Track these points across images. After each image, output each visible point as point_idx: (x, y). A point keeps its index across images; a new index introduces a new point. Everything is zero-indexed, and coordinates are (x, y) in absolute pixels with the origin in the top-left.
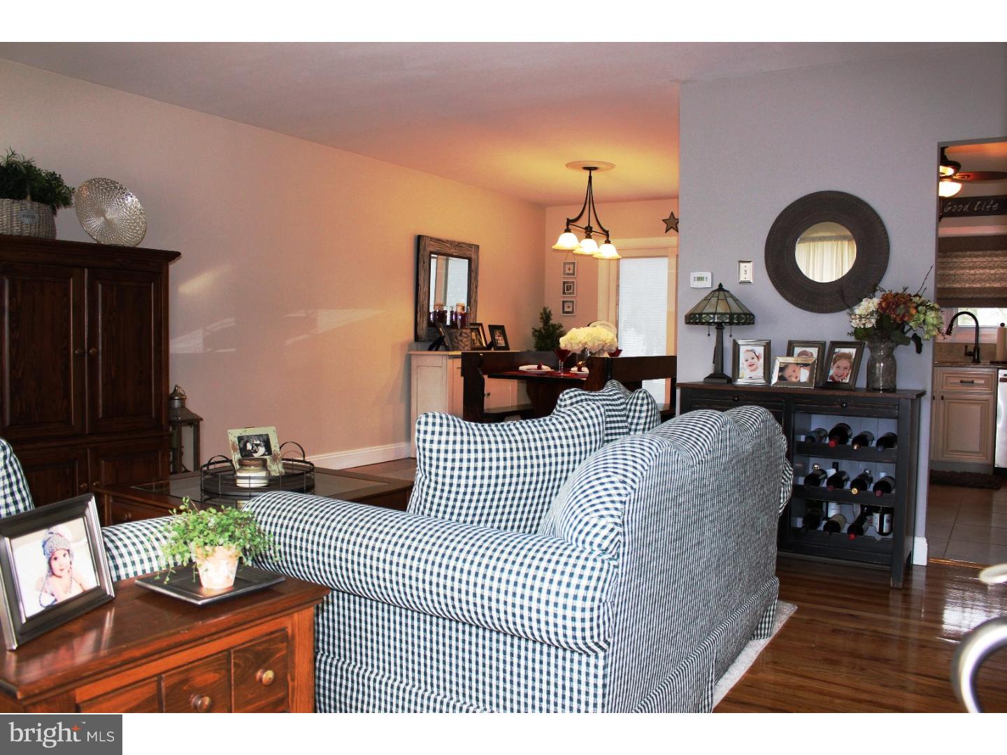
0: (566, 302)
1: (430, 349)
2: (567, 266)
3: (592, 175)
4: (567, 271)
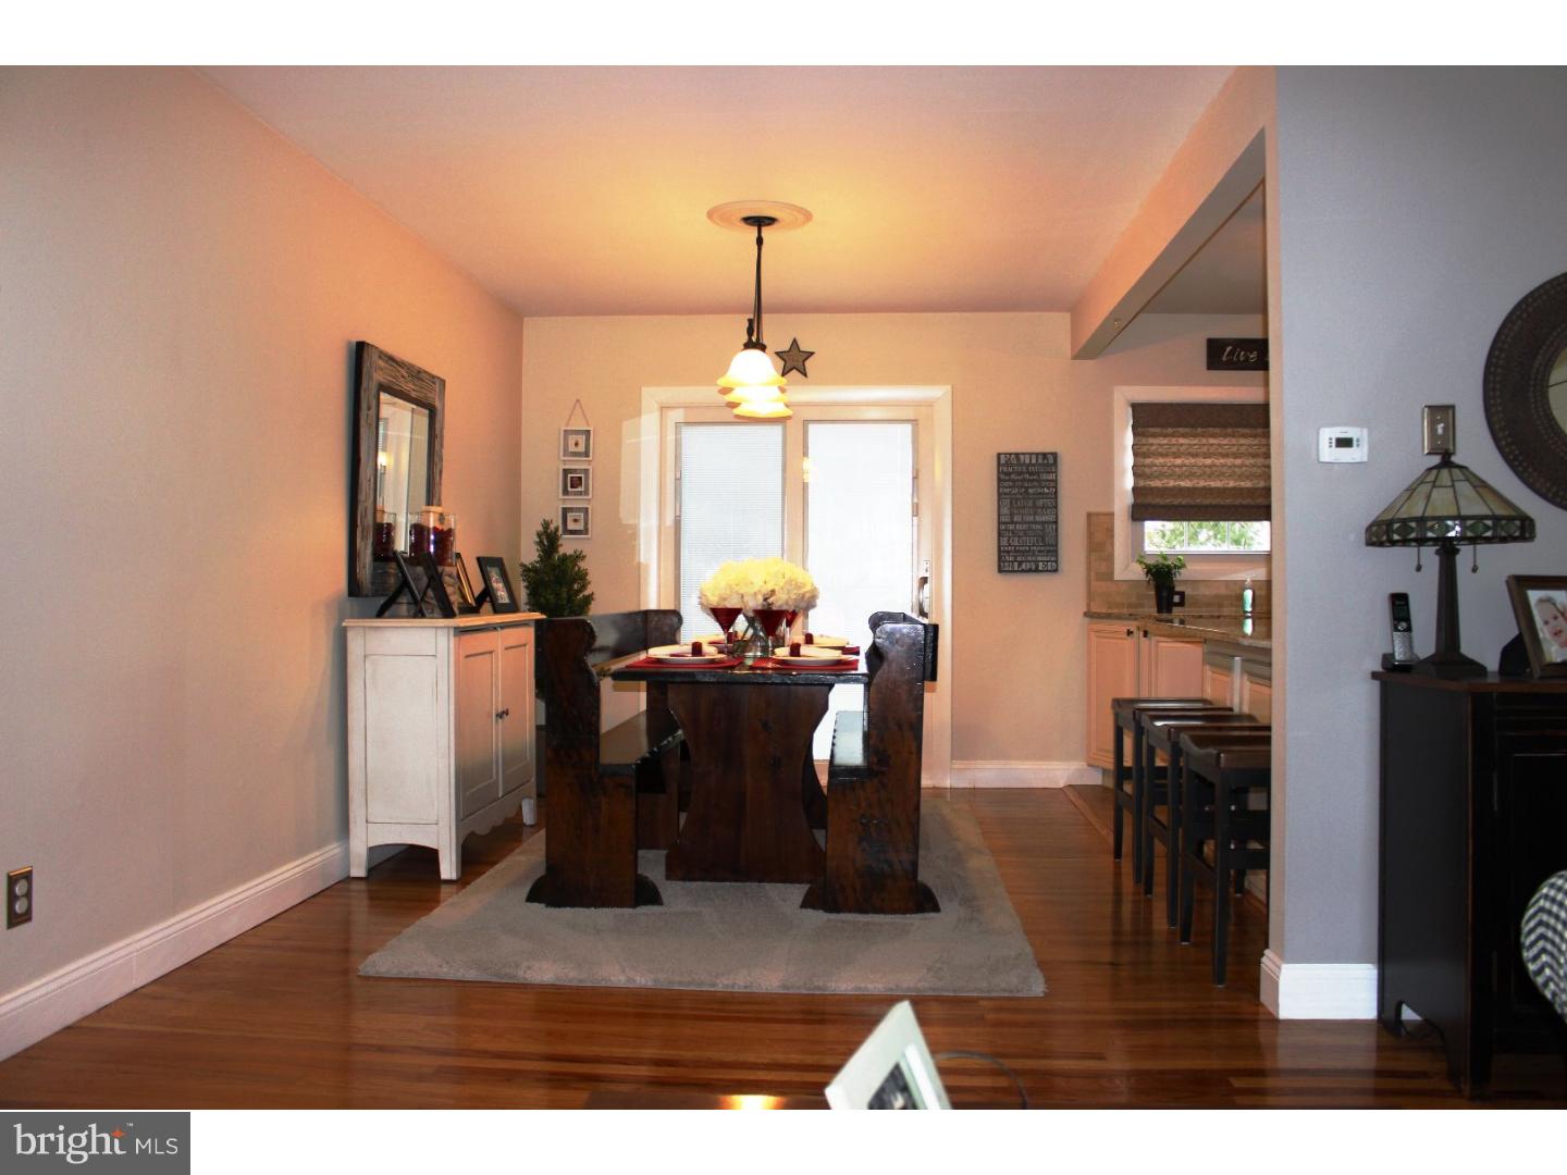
0: (571, 510)
1: (380, 614)
2: (572, 439)
3: (763, 235)
4: (572, 448)
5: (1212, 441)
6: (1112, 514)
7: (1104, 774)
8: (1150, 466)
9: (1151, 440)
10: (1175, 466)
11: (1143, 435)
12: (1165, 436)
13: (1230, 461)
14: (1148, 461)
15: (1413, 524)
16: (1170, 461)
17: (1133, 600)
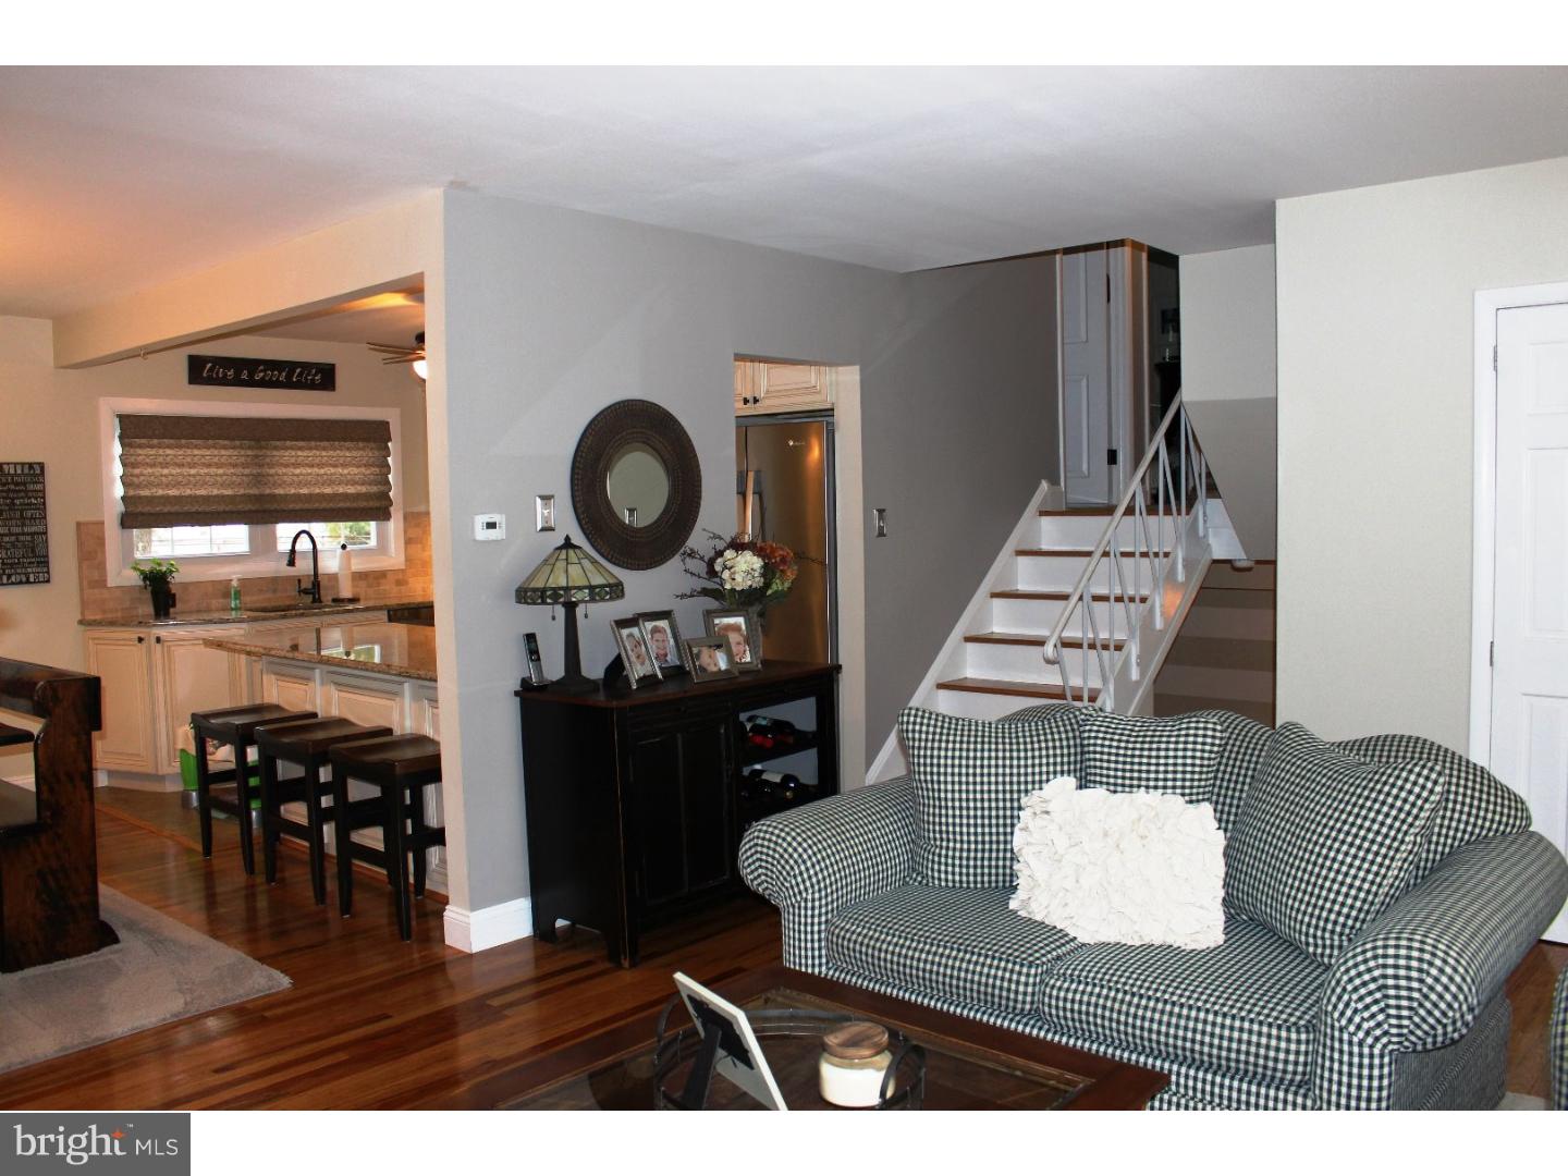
5: (196, 452)
6: (103, 523)
7: (109, 776)
8: (137, 476)
9: (139, 451)
10: (162, 475)
11: (131, 446)
12: (152, 447)
13: (213, 470)
14: (137, 471)
15: (562, 592)
16: (158, 471)
17: (127, 604)
